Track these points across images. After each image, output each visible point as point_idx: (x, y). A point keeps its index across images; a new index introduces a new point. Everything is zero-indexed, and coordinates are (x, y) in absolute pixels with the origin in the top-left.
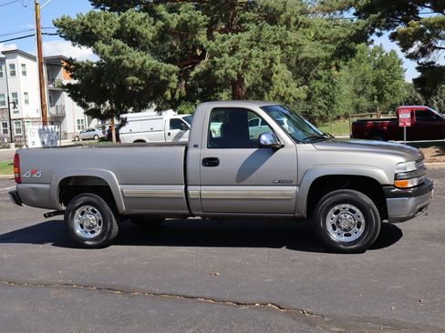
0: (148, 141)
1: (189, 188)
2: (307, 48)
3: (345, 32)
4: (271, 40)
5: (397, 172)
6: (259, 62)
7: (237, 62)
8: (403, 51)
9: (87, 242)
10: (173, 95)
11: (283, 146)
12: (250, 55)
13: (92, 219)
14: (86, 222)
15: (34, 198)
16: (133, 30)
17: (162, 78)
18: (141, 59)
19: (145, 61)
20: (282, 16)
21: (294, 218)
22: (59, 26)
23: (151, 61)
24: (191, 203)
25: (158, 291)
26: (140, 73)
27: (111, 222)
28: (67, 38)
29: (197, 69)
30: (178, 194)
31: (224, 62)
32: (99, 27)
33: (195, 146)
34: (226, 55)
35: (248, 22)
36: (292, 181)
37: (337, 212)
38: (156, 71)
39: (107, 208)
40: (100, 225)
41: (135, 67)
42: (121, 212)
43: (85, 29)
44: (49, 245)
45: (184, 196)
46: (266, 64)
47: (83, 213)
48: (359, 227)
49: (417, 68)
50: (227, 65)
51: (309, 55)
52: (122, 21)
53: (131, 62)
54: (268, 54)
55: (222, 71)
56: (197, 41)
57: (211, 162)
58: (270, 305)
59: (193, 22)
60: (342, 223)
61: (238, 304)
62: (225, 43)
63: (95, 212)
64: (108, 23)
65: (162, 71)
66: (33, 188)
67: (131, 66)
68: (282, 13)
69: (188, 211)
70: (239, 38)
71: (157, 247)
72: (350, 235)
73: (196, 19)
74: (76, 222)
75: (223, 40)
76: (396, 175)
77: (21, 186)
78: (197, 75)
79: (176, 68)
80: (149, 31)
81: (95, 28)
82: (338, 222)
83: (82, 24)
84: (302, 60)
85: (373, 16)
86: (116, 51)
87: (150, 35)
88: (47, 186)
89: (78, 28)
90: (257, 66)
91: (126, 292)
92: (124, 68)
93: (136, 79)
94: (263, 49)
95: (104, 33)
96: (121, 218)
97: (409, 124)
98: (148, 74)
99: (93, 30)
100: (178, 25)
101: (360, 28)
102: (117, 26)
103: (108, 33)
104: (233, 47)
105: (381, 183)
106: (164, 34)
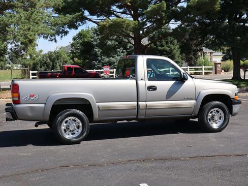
1: (140, 103)
13: (74, 125)
30: (133, 107)
33: (141, 79)
36: (192, 98)
37: (211, 113)
40: (79, 128)
42: (94, 119)
45: (136, 108)
47: (67, 122)
48: (220, 119)
57: (152, 88)
60: (215, 117)
63: (75, 121)
66: (30, 108)
69: (136, 117)
72: (216, 123)
77: (18, 105)
82: (212, 118)
88: (43, 105)
105: (231, 98)
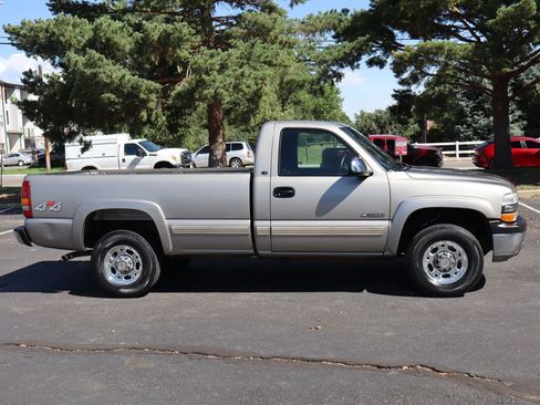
0: (99, 168)
1: (257, 223)
2: (291, 70)
3: (331, 54)
4: (262, 59)
5: (504, 204)
6: (251, 82)
7: (228, 80)
8: (397, 76)
9: (122, 290)
10: (149, 116)
11: (371, 174)
12: (242, 74)
13: (127, 261)
14: (120, 265)
15: (49, 237)
16: (108, 40)
17: (142, 96)
18: (120, 74)
19: (124, 76)
20: (271, 33)
21: (383, 257)
22: (11, 33)
23: (130, 78)
24: (258, 241)
25: (262, 353)
26: (117, 90)
27: (154, 265)
28: (20, 47)
29: (179, 88)
30: (242, 230)
31: (214, 81)
32: (67, 34)
33: (263, 173)
34: (215, 73)
35: (235, 38)
36: (383, 215)
37: (434, 251)
38: (136, 88)
39: (148, 247)
40: (138, 268)
41: (112, 82)
42: (166, 252)
43: (51, 36)
44: (66, 293)
45: (249, 232)
46: (257, 84)
47: (115, 254)
48: (459, 267)
49: (393, 96)
50: (217, 84)
51: (295, 77)
52: (96, 30)
53: (108, 76)
54: (260, 74)
55: (212, 91)
56: (179, 57)
57: (284, 192)
58: (419, 367)
59: (177, 34)
60: (442, 262)
61: (379, 367)
62: (214, 60)
63: (131, 253)
64: (77, 30)
65: (143, 88)
66: (49, 224)
67: (108, 81)
68: (270, 30)
69: (252, 251)
70: (230, 55)
71: (210, 294)
72: (448, 276)
73: (181, 32)
74: (107, 265)
75: (212, 56)
76: (503, 207)
77: (30, 220)
78: (179, 94)
79: (158, 86)
80: (126, 42)
81: (63, 35)
82: (436, 262)
83: (47, 30)
84: (288, 83)
85: (361, 39)
86: (91, 64)
87: (128, 48)
88: (70, 221)
89: (41, 35)
90: (248, 87)
91: (225, 356)
92: (98, 83)
93: (113, 96)
94: (254, 68)
95: (74, 41)
96: (165, 260)
97: (405, 153)
98: (125, 90)
99: (61, 38)
100: (159, 38)
101: (347, 50)
102: (89, 35)
103: (79, 42)
104: (221, 65)
105: (488, 217)
106: (142, 47)
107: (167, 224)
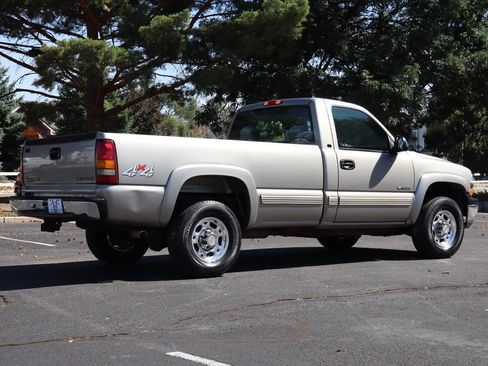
36: (410, 188)
45: (322, 203)
66: (137, 193)
77: (115, 187)
88: (161, 189)
107: (261, 194)
